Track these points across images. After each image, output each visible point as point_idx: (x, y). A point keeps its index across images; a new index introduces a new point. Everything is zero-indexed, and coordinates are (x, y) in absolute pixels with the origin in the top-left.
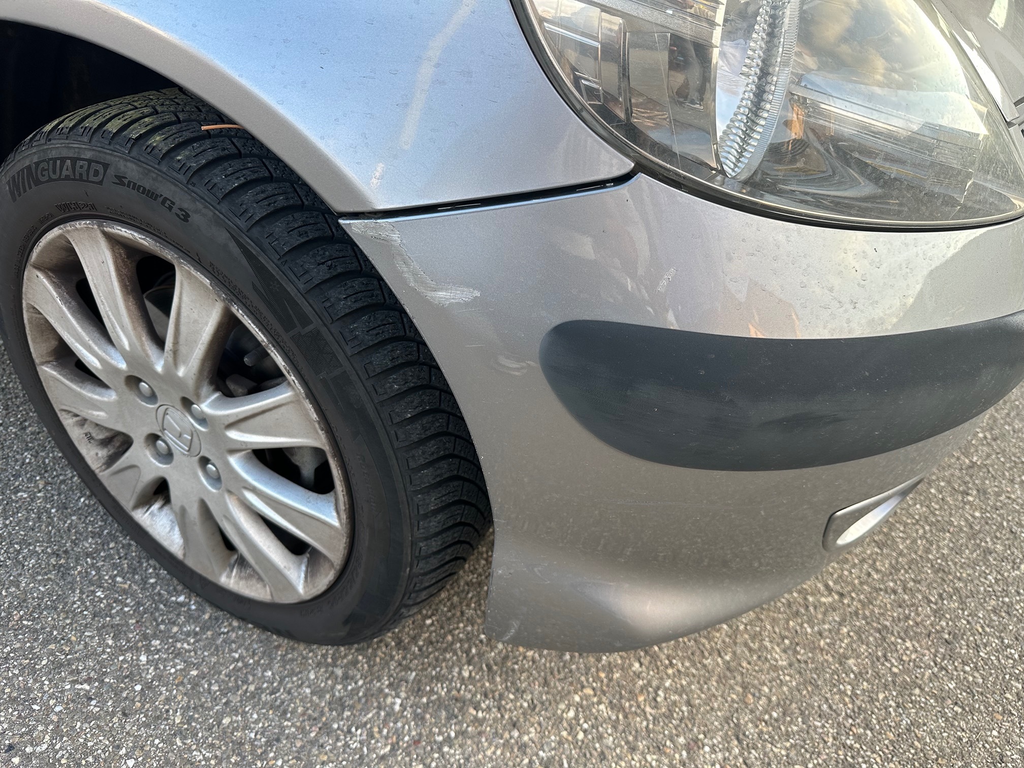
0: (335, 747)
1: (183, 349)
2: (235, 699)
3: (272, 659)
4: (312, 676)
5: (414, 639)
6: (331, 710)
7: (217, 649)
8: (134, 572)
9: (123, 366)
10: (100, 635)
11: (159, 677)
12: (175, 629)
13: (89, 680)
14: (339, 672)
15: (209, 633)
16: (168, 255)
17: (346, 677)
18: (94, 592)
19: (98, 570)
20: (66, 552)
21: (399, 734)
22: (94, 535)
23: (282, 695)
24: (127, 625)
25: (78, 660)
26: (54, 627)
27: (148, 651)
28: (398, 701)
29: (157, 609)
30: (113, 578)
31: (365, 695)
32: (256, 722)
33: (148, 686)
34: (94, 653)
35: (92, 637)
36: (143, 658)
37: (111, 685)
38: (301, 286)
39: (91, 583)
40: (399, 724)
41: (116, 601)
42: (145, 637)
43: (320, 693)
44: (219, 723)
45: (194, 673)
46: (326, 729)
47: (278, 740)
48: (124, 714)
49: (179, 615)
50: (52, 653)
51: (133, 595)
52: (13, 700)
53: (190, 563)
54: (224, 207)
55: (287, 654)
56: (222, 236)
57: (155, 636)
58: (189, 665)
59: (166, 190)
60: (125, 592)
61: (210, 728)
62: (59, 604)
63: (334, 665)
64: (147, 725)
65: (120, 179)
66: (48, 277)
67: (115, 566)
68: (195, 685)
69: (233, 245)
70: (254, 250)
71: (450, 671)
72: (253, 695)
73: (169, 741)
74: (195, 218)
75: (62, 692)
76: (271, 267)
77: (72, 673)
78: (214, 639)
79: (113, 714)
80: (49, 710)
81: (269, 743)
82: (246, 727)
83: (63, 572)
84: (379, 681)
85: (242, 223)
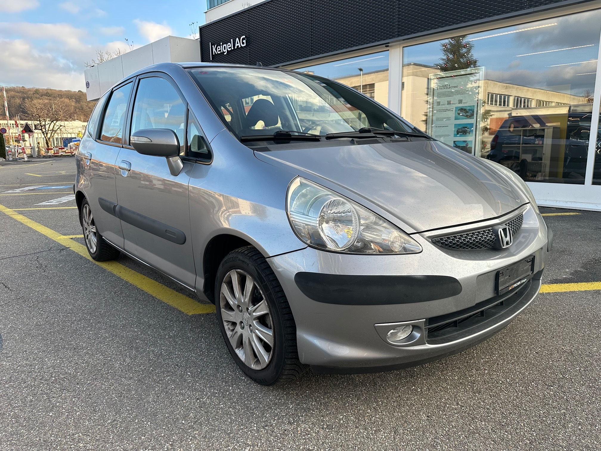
0: (271, 411)
1: (247, 294)
2: (250, 399)
3: (261, 393)
4: (271, 397)
5: (301, 395)
6: (273, 405)
7: (249, 389)
8: (234, 371)
9: (237, 303)
10: (222, 382)
11: (233, 392)
12: (240, 384)
13: (217, 390)
14: (278, 398)
15: (248, 386)
16: (245, 273)
17: (280, 399)
18: (223, 374)
19: (225, 370)
20: (219, 366)
21: (289, 412)
22: (226, 363)
23: (262, 400)
24: (229, 381)
25: (216, 386)
26: (212, 380)
27: (232, 387)
28: (292, 406)
29: (237, 379)
30: (228, 372)
31: (283, 403)
32: (253, 404)
33: (230, 393)
34: (220, 385)
35: (220, 383)
36: (231, 388)
37: (222, 392)
38: (264, 275)
39: (223, 372)
40: (290, 410)
41: (228, 376)
42: (232, 384)
43: (271, 401)
44: (244, 402)
45: (242, 392)
46: (271, 408)
47: (257, 408)
48: (223, 397)
49: (241, 381)
50: (211, 384)
51: (232, 376)
52: (200, 391)
53: (246, 363)
54: (254, 262)
55: (266, 392)
56: (253, 267)
57: (235, 384)
58: (241, 391)
59: (246, 260)
60: (230, 375)
61: (242, 403)
62: (215, 375)
63: (278, 396)
64: (227, 400)
65: (239, 260)
66: (226, 285)
67: (229, 370)
68: (241, 394)
69: (255, 269)
70: (258, 269)
71: (309, 402)
72: (254, 399)
73: (232, 404)
74: (250, 265)
75: (211, 391)
76: (260, 272)
77: (214, 388)
78: (248, 387)
79: (221, 397)
80: (207, 394)
81: (255, 408)
82: (251, 404)
83: (217, 370)
84: (288, 401)
85: (256, 265)
